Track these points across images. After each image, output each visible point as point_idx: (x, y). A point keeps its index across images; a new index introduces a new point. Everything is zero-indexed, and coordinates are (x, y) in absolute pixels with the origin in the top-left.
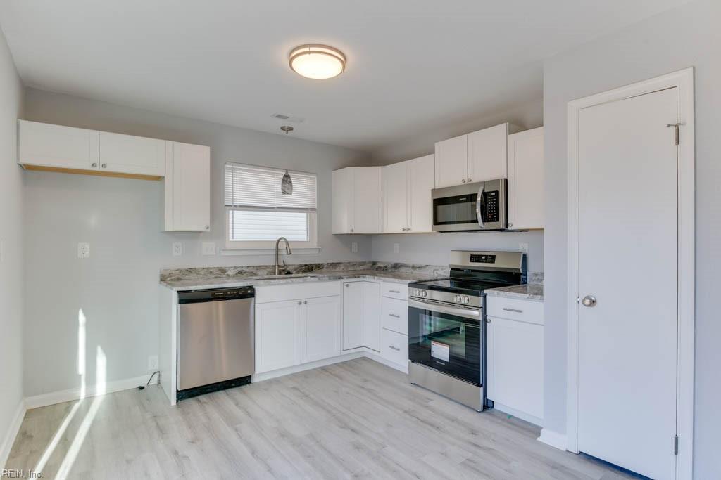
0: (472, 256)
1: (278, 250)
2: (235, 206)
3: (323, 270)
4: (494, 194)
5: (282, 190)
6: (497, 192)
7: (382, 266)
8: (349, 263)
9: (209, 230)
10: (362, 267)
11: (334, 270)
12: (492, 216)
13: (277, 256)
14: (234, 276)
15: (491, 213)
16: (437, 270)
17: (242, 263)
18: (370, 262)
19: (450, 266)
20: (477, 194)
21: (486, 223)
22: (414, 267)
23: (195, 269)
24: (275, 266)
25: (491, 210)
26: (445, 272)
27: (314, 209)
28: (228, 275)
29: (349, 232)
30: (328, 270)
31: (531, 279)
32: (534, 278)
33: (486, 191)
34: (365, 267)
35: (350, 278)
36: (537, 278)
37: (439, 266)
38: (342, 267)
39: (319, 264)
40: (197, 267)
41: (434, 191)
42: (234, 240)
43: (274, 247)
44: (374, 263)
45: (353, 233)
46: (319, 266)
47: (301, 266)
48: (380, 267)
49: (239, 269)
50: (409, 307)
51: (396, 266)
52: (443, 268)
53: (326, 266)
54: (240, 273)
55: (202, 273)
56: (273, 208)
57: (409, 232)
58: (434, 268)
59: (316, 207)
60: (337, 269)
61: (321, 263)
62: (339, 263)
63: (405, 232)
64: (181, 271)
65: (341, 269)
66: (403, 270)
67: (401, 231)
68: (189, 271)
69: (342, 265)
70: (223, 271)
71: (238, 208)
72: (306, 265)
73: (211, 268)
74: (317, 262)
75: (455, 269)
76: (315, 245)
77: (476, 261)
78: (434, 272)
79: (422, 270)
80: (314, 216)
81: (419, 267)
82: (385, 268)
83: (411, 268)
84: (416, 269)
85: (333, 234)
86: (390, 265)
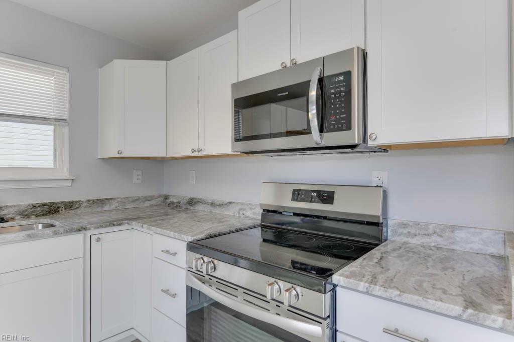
0: (294, 191)
3: (78, 211)
4: (341, 78)
6: (348, 75)
7: (175, 201)
10: (148, 203)
11: (100, 209)
12: (338, 121)
15: (336, 114)
16: (244, 209)
18: (160, 196)
19: (261, 205)
20: (309, 81)
21: (326, 134)
22: (213, 204)
25: (336, 108)
26: (254, 213)
27: (64, 120)
29: (117, 155)
30: (89, 210)
31: (395, 232)
32: (400, 230)
33: (327, 73)
34: (153, 202)
35: (102, 227)
36: (405, 231)
37: (247, 204)
38: (114, 205)
39: (72, 202)
41: (235, 86)
44: (166, 197)
45: (122, 155)
46: (70, 205)
48: (173, 202)
50: (188, 286)
51: (192, 202)
52: (251, 206)
53: (84, 204)
57: (201, 154)
58: (240, 207)
59: (67, 118)
60: (107, 208)
61: (75, 200)
62: (111, 199)
63: (196, 154)
65: (113, 207)
66: (200, 208)
72: (44, 205)
74: (67, 199)
75: (268, 211)
76: (64, 173)
77: (302, 200)
78: (239, 212)
79: (224, 209)
80: (65, 131)
81: (220, 205)
82: (178, 204)
83: (209, 206)
84: (218, 207)
85: (99, 157)
86: (184, 201)
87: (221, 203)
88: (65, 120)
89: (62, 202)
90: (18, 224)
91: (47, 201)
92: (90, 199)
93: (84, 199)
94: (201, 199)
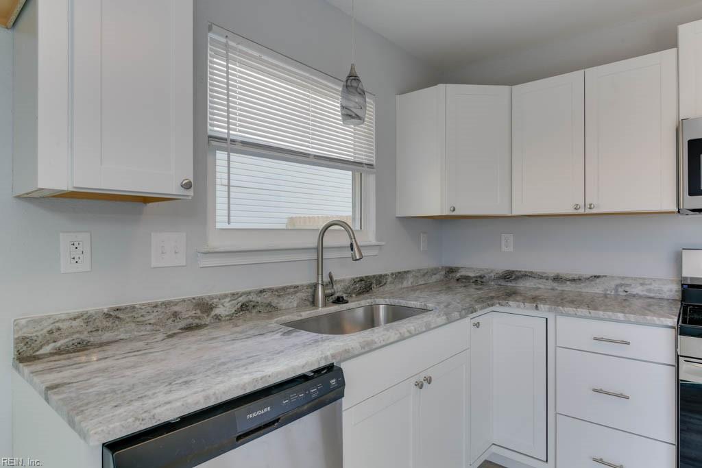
1: (320, 249)
2: (233, 141)
3: (386, 287)
5: (343, 107)
8: (419, 271)
9: (190, 193)
11: (400, 286)
13: (320, 262)
14: (231, 318)
16: (627, 285)
17: (246, 283)
18: (442, 269)
23: (133, 308)
24: (315, 286)
27: (369, 166)
28: (218, 318)
29: (446, 214)
39: (381, 276)
40: (137, 303)
42: (232, 226)
43: (312, 242)
44: (451, 270)
45: (455, 213)
46: (379, 281)
47: (355, 282)
48: (467, 278)
49: (243, 299)
51: (509, 276)
53: (390, 279)
54: (244, 307)
55: (152, 318)
56: (307, 155)
58: (618, 282)
59: (374, 162)
61: (383, 273)
63: (582, 211)
64: (88, 319)
67: (571, 211)
68: (114, 316)
69: (410, 276)
70: (205, 306)
71: (239, 147)
73: (176, 304)
76: (371, 238)
78: (616, 290)
79: (583, 284)
80: (370, 180)
81: (574, 280)
82: (479, 279)
83: (551, 281)
84: (568, 283)
85: (397, 216)
86: (492, 274)
87: (576, 277)
88: (372, 165)
89: (374, 276)
90: (359, 304)
91: (363, 275)
92: (394, 271)
93: (389, 272)
94: (532, 272)
